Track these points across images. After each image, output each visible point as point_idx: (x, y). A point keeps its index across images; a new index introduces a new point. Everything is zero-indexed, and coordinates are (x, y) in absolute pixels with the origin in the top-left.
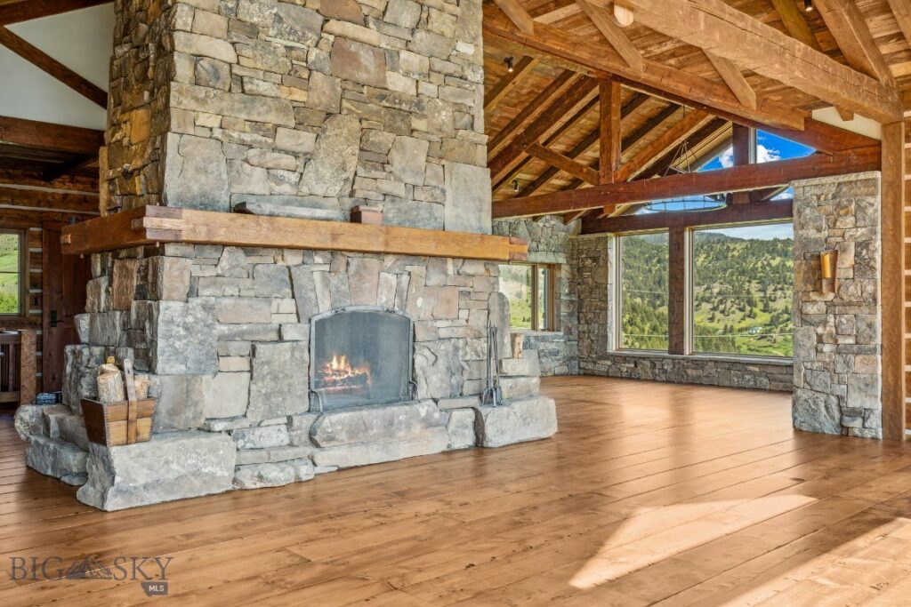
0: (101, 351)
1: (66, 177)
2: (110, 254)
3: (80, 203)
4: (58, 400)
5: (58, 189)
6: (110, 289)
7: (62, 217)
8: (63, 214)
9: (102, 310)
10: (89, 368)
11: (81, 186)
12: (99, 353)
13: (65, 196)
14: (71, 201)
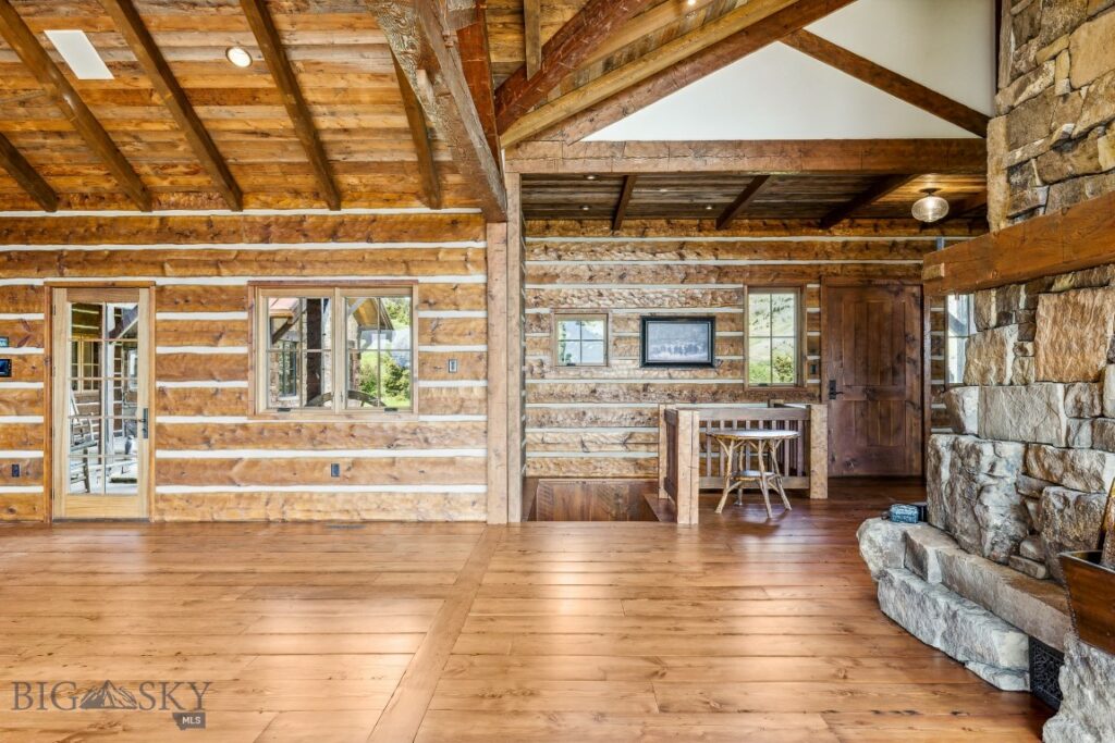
0: (1016, 449)
1: (846, 221)
2: (1023, 287)
3: (861, 251)
4: (923, 517)
5: (837, 237)
6: (1029, 346)
7: (842, 269)
8: (843, 265)
9: (1007, 382)
10: (993, 477)
11: (862, 231)
12: (1012, 453)
13: (845, 244)
14: (851, 250)
